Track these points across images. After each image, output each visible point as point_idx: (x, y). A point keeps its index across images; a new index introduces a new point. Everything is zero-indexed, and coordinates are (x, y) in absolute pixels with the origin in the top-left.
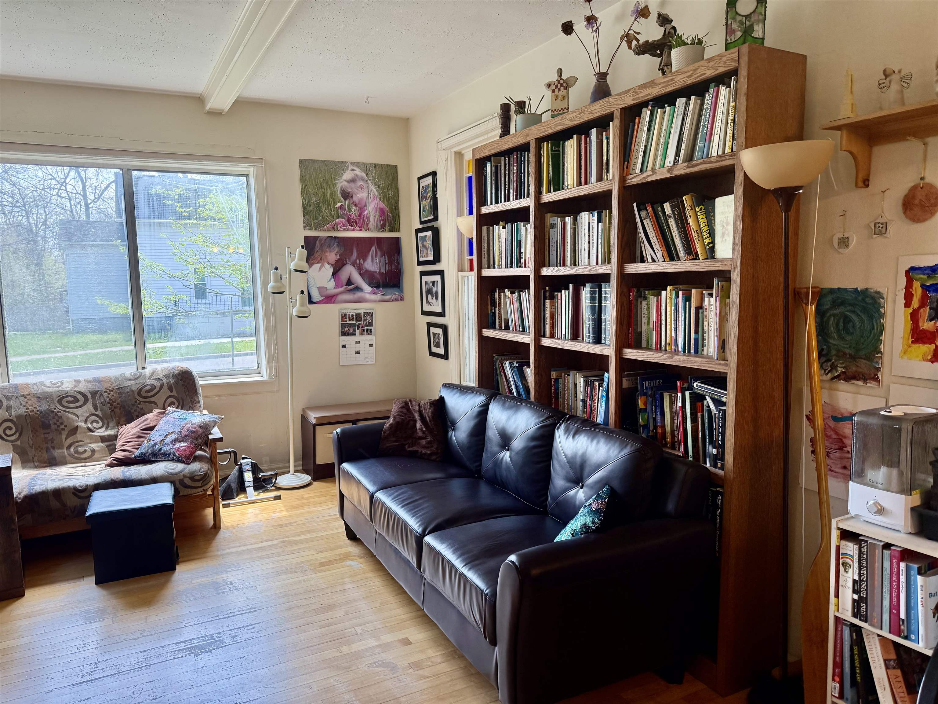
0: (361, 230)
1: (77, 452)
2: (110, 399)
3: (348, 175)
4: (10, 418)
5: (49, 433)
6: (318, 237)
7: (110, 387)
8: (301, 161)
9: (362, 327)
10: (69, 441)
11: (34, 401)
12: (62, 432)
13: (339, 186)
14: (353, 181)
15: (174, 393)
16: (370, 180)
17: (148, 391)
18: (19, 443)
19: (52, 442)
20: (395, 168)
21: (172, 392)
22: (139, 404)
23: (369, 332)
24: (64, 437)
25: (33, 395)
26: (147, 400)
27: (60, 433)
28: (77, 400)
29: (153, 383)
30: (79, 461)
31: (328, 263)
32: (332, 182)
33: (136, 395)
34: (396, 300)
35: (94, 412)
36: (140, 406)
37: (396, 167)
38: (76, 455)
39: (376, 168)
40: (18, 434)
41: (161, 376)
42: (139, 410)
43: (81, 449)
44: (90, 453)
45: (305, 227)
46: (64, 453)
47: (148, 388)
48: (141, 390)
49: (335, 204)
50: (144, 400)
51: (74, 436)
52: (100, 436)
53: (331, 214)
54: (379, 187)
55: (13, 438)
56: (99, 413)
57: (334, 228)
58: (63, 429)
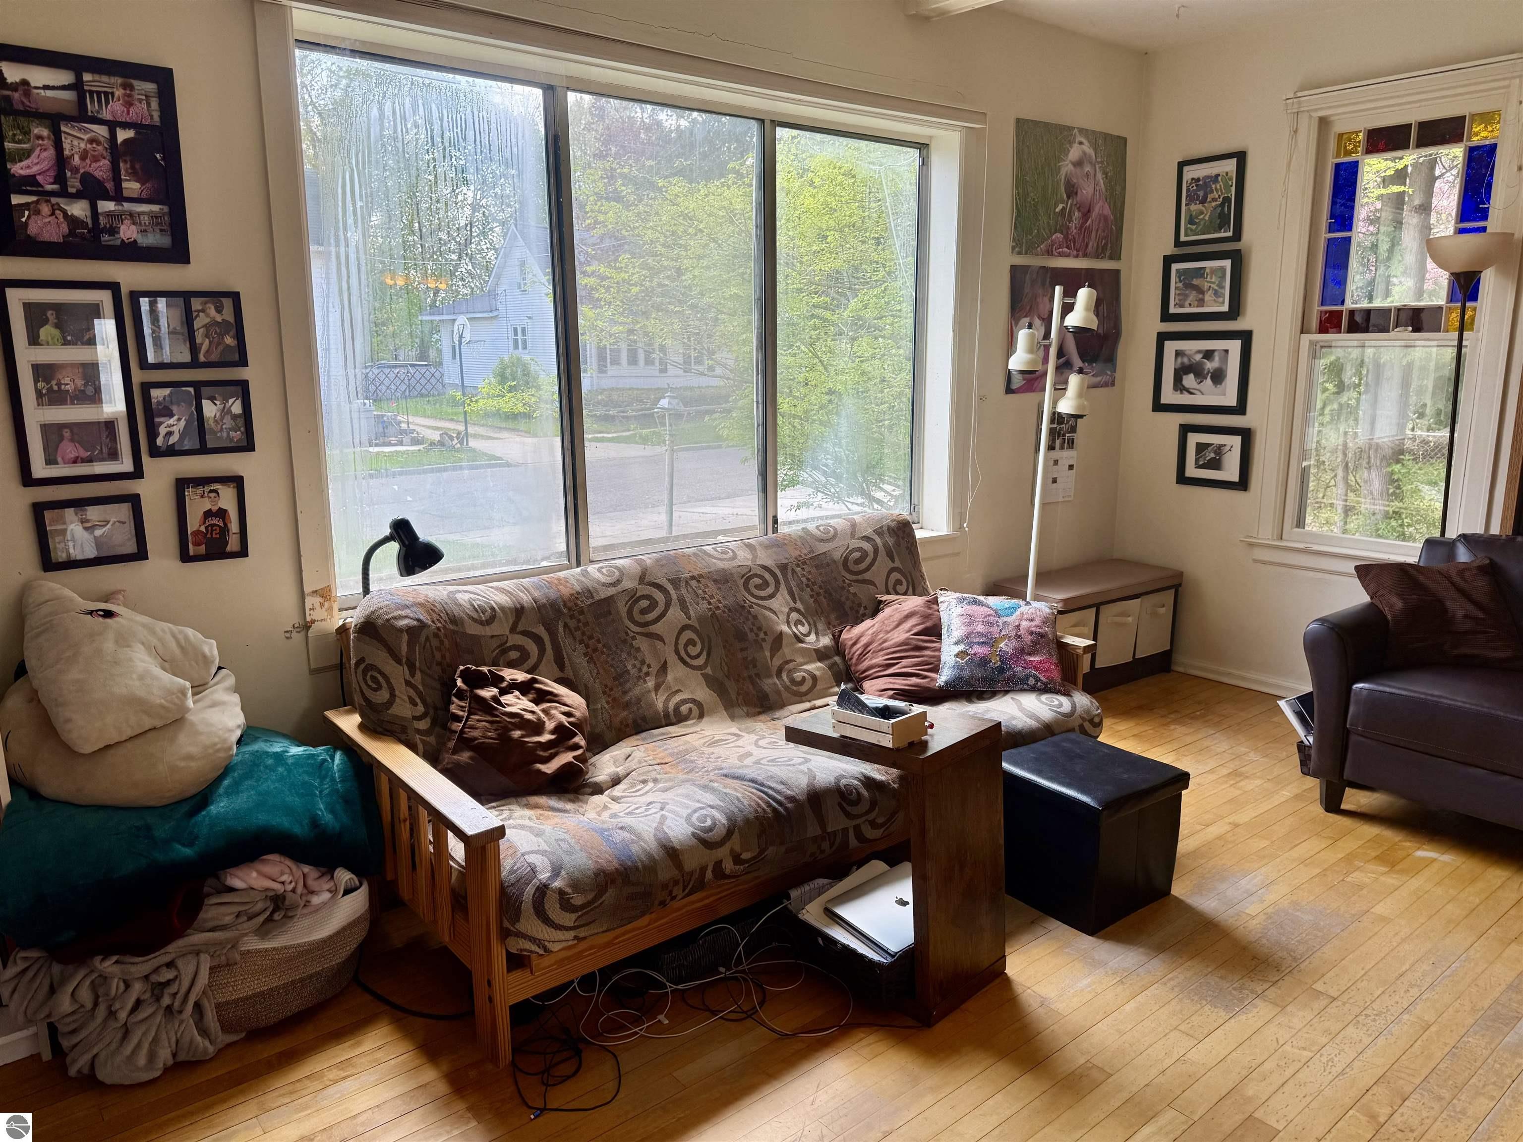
0: (1077, 256)
1: (793, 681)
2: (808, 579)
3: (1074, 153)
4: (689, 622)
5: (746, 649)
6: (1029, 266)
7: (800, 556)
8: (1019, 121)
9: (1064, 435)
10: (777, 662)
11: (712, 589)
12: (764, 644)
13: (1063, 172)
14: (1078, 164)
15: (897, 564)
16: (1099, 163)
17: (858, 561)
18: (708, 670)
19: (755, 666)
20: (1122, 141)
21: (893, 562)
22: (850, 585)
23: (1071, 444)
24: (768, 654)
25: (709, 576)
26: (860, 577)
27: (761, 647)
28: (766, 584)
29: (860, 545)
30: (798, 699)
31: (1039, 317)
32: (1055, 165)
33: (841, 567)
34: (1106, 385)
35: (792, 605)
36: (852, 589)
37: (1125, 140)
38: (795, 688)
39: (1105, 139)
40: (705, 653)
41: (869, 532)
42: (851, 596)
43: (798, 676)
44: (811, 682)
45: (1013, 248)
46: (775, 684)
47: (857, 555)
48: (846, 560)
49: (1056, 206)
50: (854, 577)
51: (781, 651)
52: (815, 650)
53: (1048, 223)
54: (1106, 177)
55: (700, 661)
56: (799, 605)
57: (1049, 253)
58: (764, 640)
